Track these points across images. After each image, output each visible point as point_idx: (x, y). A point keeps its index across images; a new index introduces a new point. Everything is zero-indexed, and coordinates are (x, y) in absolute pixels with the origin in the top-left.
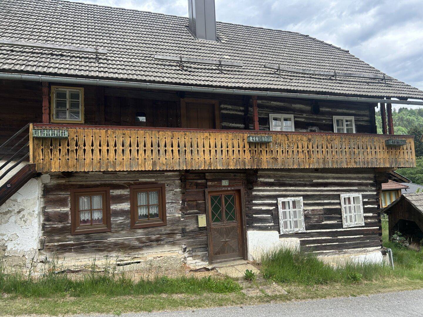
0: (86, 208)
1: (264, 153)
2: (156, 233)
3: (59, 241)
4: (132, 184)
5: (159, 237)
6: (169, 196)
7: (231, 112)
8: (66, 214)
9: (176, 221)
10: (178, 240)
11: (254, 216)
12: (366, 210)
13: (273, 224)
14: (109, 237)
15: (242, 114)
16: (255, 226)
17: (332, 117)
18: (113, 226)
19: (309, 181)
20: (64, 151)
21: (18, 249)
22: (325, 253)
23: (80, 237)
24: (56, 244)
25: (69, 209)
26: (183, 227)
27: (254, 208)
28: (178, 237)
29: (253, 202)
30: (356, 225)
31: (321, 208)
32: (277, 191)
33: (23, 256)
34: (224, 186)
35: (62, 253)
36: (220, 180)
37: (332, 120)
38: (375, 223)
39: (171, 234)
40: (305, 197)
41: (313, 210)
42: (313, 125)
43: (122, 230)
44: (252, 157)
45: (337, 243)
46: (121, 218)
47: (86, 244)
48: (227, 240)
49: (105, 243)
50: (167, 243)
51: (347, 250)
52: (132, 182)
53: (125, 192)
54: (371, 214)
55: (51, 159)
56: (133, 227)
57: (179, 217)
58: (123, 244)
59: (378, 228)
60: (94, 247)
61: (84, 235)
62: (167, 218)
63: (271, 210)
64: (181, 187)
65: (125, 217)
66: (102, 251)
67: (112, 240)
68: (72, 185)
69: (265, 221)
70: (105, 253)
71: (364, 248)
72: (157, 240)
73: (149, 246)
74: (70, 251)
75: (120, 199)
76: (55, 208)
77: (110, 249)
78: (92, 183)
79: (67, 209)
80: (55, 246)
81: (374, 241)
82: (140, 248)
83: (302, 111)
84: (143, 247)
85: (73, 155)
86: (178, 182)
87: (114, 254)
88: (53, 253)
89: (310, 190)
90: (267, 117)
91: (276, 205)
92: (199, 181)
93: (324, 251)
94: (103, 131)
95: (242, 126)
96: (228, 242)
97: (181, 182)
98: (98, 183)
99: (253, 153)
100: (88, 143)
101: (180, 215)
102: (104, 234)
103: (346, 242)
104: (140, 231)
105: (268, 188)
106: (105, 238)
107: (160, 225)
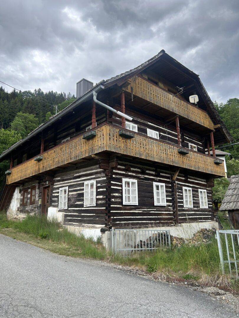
1: (41, 164)
11: (53, 199)
12: (98, 193)
13: (57, 204)
16: (53, 205)
17: (86, 129)
19: (73, 176)
22: (74, 224)
26: (37, 205)
27: (53, 195)
29: (53, 191)
30: (91, 206)
32: (61, 184)
34: (47, 184)
36: (46, 181)
38: (103, 204)
40: (70, 186)
41: (72, 195)
43: (28, 205)
45: (80, 218)
46: (29, 200)
47: (23, 210)
51: (84, 224)
52: (31, 186)
54: (101, 197)
59: (105, 208)
63: (57, 196)
67: (27, 209)
69: (55, 202)
71: (94, 225)
80: (20, 210)
81: (101, 220)
83: (73, 133)
89: (72, 182)
91: (59, 193)
93: (73, 223)
101: (38, 199)
103: (85, 218)
104: (31, 206)
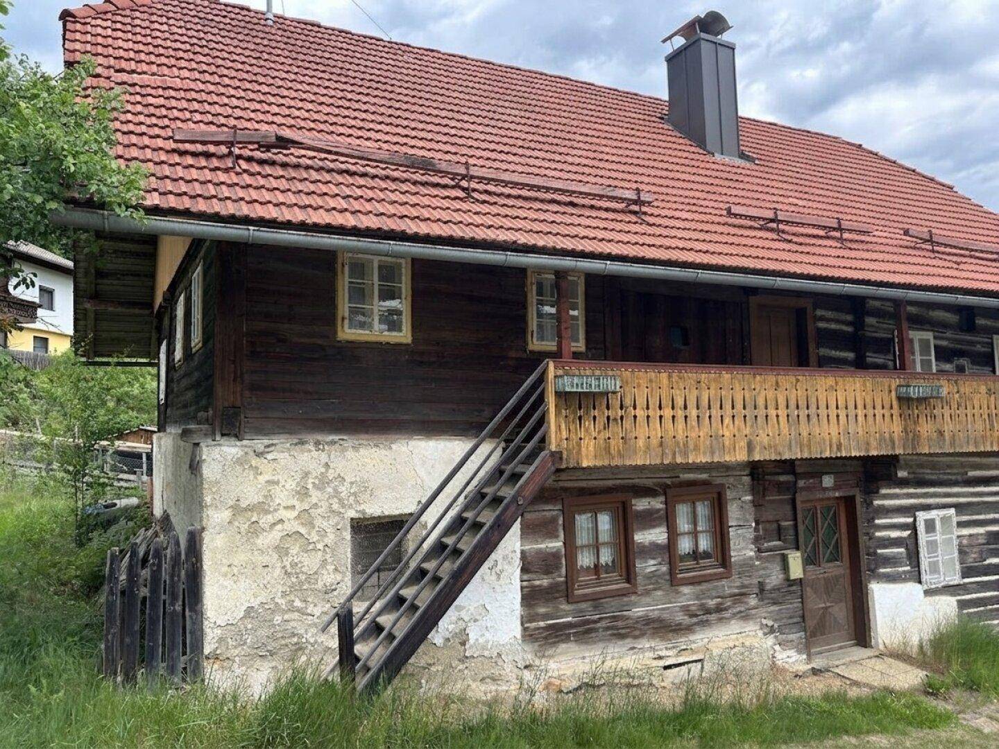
0: (585, 542)
1: (922, 420)
2: (714, 594)
3: (546, 617)
4: (668, 486)
5: (721, 604)
6: (734, 513)
7: (833, 326)
8: (555, 555)
9: (747, 565)
10: (755, 608)
11: (879, 551)
13: (908, 568)
14: (635, 605)
15: (850, 329)
16: (883, 573)
17: (992, 339)
18: (640, 579)
19: (963, 474)
20: (601, 421)
21: (487, 642)
23: (583, 606)
24: (542, 624)
25: (561, 544)
26: (760, 580)
27: (878, 534)
28: (753, 601)
29: (877, 521)
31: (981, 530)
32: (912, 498)
33: (499, 655)
34: (827, 489)
35: (555, 643)
36: (819, 475)
37: (992, 344)
39: (740, 596)
40: (959, 508)
41: (971, 535)
42: (961, 354)
43: (655, 589)
44: (905, 430)
46: (652, 562)
47: (595, 622)
48: (828, 604)
49: (628, 618)
50: (734, 615)
52: (668, 482)
53: (657, 504)
55: (581, 439)
56: (673, 580)
57: (751, 558)
58: (659, 620)
60: (608, 628)
61: (590, 603)
62: (733, 560)
63: (905, 538)
64: (753, 491)
65: (660, 559)
66: (622, 637)
67: (638, 611)
68: (565, 489)
69: (895, 563)
70: (629, 642)
72: (719, 609)
73: (705, 624)
74: (566, 639)
75: (648, 519)
76: (537, 542)
77: (637, 633)
78: (601, 483)
79: (557, 544)
80: (538, 629)
82: (689, 629)
83: (944, 325)
84: (695, 624)
85: (615, 429)
86: (747, 479)
87: (645, 643)
88: (537, 644)
89: (964, 494)
90: (890, 336)
91: (913, 527)
92: (782, 478)
94: (664, 376)
95: (850, 355)
96: (830, 610)
97: (753, 479)
98: (610, 483)
99: (905, 420)
100: (641, 402)
101: (752, 554)
102: (625, 599)
104: (686, 590)
105: (897, 491)
106: (625, 608)
107: (720, 577)
